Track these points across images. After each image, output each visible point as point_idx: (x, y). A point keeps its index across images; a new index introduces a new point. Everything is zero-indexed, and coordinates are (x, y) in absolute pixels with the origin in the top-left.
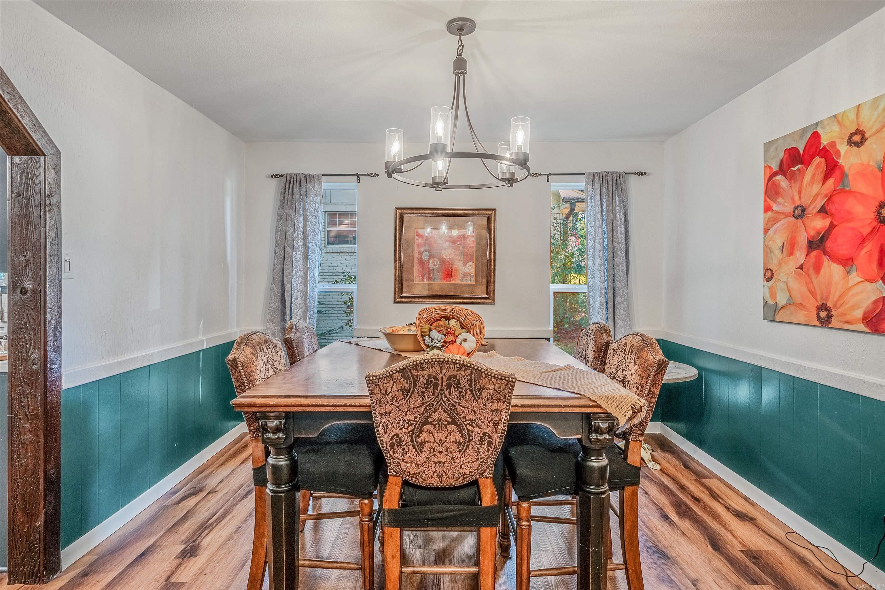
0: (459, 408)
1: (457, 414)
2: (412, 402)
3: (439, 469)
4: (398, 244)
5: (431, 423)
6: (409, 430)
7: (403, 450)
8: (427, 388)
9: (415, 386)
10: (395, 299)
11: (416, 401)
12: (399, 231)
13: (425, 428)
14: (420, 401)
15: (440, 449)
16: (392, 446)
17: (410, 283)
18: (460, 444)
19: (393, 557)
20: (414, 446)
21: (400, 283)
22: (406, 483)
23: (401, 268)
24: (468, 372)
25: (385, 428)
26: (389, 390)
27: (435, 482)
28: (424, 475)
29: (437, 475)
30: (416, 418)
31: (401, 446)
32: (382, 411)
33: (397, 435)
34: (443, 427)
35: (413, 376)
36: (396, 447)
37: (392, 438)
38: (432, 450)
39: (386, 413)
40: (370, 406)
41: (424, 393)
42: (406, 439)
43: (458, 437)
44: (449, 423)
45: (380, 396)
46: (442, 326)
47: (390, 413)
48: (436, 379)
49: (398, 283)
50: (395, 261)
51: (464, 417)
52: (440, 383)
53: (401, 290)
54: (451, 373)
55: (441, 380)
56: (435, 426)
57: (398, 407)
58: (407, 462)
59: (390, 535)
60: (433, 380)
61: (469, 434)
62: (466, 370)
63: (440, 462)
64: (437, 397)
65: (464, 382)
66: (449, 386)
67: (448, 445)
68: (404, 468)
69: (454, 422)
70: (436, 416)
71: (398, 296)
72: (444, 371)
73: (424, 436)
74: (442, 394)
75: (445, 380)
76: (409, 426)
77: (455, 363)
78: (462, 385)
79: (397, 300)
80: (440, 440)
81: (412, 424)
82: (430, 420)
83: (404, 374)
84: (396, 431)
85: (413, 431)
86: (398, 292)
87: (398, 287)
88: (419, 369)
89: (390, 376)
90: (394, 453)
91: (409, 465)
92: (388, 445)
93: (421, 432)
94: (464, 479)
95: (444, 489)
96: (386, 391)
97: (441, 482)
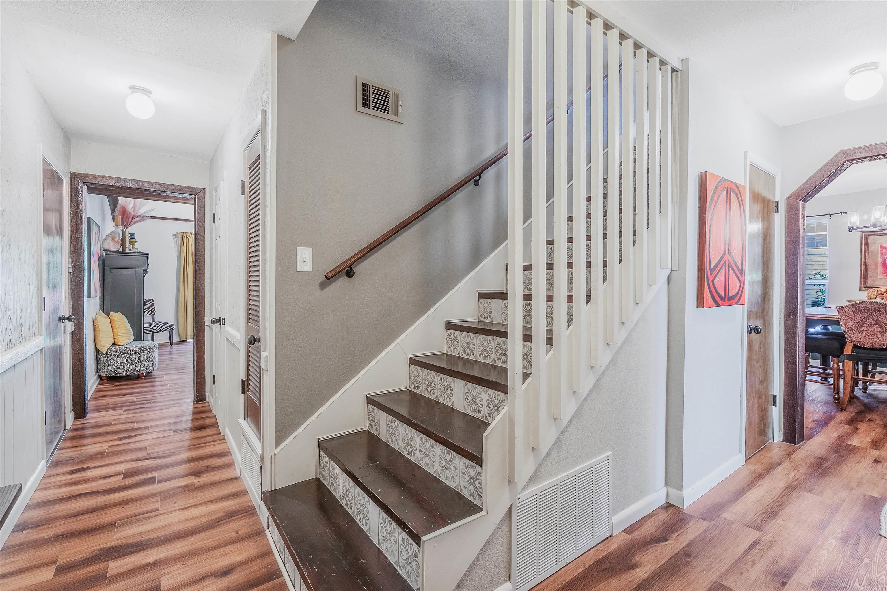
0: (880, 319)
1: (879, 321)
2: (858, 316)
3: (871, 341)
4: (863, 255)
5: (867, 324)
6: (856, 325)
7: (854, 333)
8: (864, 311)
9: (859, 310)
10: (860, 288)
11: (859, 315)
12: (864, 246)
13: (864, 325)
14: (861, 316)
15: (871, 333)
16: (848, 331)
17: (875, 279)
18: (881, 332)
19: (849, 371)
20: (859, 332)
21: (865, 279)
22: (855, 346)
23: (866, 269)
24: (884, 306)
25: (845, 325)
26: (847, 311)
27: (869, 346)
28: (863, 342)
29: (870, 343)
30: (859, 321)
31: (852, 331)
32: (844, 319)
33: (851, 327)
34: (873, 325)
35: (858, 307)
36: (850, 331)
37: (848, 328)
38: (867, 334)
39: (845, 319)
40: (838, 318)
41: (863, 313)
42: (855, 328)
43: (880, 330)
44: (875, 324)
45: (842, 313)
46: (884, 297)
47: (847, 319)
48: (869, 308)
49: (863, 278)
50: (861, 265)
51: (883, 323)
52: (871, 310)
53: (865, 283)
54: (876, 306)
55: (871, 309)
56: (868, 325)
57: (851, 317)
58: (855, 337)
59: (847, 363)
60: (867, 309)
61: (885, 329)
62: (883, 305)
63: (871, 338)
64: (869, 314)
65: (882, 310)
66: (875, 311)
67: (875, 332)
68: (854, 339)
69: (878, 324)
70: (869, 321)
71: (863, 286)
72: (872, 306)
73: (863, 328)
74: (871, 314)
75: (873, 308)
76: (856, 324)
77: (878, 303)
78: (881, 311)
79: (863, 289)
80: (871, 330)
81: (857, 324)
82: (866, 322)
83: (854, 306)
84: (851, 326)
85: (858, 326)
86: (863, 284)
87: (863, 281)
88: (860, 304)
89: (847, 306)
90: (849, 333)
91: (856, 338)
92: (846, 330)
93: (862, 327)
94: (884, 345)
95: (874, 349)
96: (845, 312)
97: (872, 346)
